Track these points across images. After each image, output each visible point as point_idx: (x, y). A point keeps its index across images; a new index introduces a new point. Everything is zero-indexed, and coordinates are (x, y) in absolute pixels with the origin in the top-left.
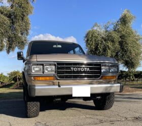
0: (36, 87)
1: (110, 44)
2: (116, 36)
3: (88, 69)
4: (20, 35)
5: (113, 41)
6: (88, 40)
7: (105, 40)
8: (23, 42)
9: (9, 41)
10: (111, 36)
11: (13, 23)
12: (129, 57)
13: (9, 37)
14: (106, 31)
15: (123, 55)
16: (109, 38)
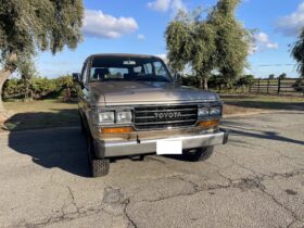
0: (106, 145)
1: (201, 43)
2: (211, 31)
3: (179, 114)
4: (69, 27)
5: (206, 39)
6: (169, 37)
7: (195, 37)
8: (74, 38)
9: (54, 35)
10: (204, 31)
11: (59, 8)
12: (228, 63)
13: (55, 30)
14: (197, 23)
15: (220, 59)
16: (200, 35)
